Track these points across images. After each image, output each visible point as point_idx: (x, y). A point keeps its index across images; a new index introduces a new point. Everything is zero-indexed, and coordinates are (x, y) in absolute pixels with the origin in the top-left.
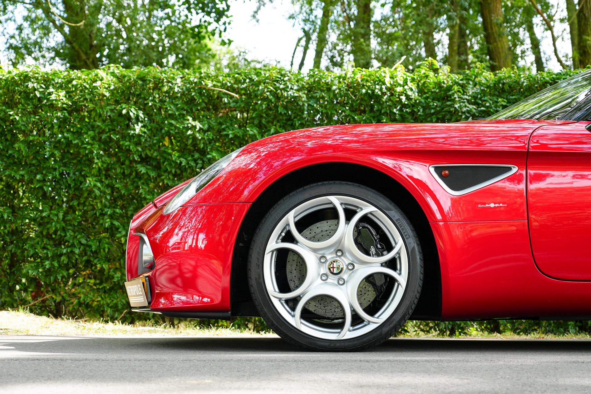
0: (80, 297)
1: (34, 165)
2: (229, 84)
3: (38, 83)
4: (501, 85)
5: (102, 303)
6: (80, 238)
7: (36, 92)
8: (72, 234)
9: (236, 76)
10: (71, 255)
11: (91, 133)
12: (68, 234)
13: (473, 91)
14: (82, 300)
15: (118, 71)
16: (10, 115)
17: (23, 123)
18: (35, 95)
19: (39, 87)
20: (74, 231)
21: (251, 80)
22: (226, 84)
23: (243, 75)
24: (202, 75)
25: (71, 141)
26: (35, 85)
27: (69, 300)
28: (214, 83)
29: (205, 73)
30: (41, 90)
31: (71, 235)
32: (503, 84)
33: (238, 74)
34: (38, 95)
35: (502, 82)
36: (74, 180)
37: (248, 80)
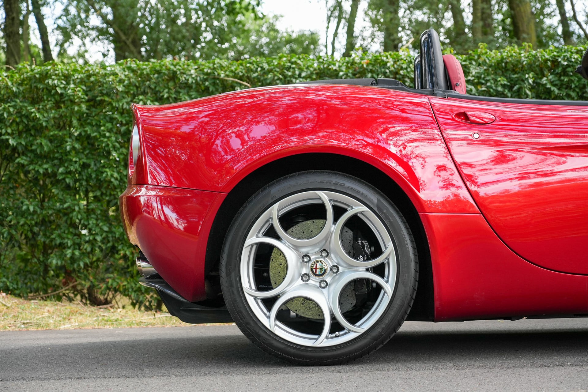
0: (108, 282)
1: (57, 158)
2: (241, 74)
3: (58, 80)
4: (503, 64)
5: (127, 287)
6: (102, 226)
7: (58, 89)
8: (95, 222)
9: (248, 65)
10: (94, 242)
11: (109, 125)
12: (91, 222)
13: (476, 71)
14: (110, 284)
15: (135, 65)
16: (32, 113)
17: (45, 119)
18: (57, 92)
19: (59, 83)
20: (97, 220)
21: (262, 68)
22: (238, 73)
23: (255, 64)
24: (215, 66)
25: (90, 134)
26: (56, 82)
27: (98, 285)
28: (227, 73)
29: (218, 63)
30: (62, 86)
31: (93, 224)
32: (506, 63)
33: (250, 63)
34: (59, 91)
35: (505, 61)
36: (96, 171)
37: (259, 69)
